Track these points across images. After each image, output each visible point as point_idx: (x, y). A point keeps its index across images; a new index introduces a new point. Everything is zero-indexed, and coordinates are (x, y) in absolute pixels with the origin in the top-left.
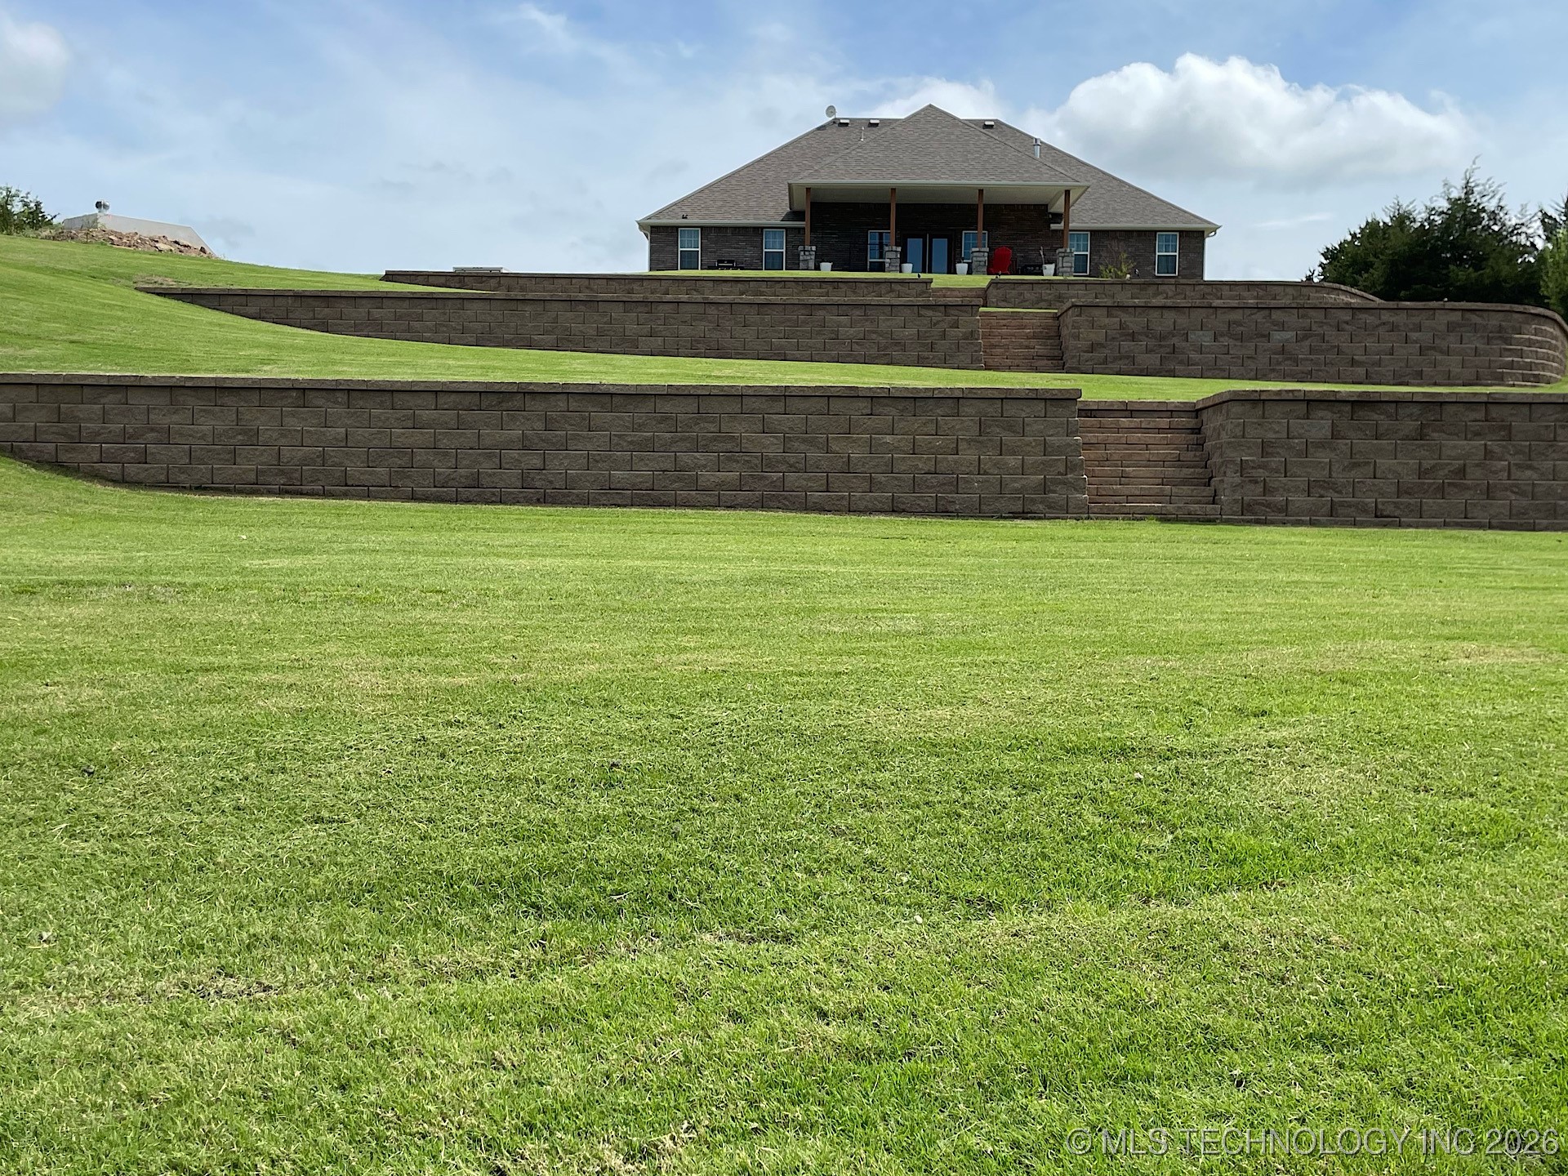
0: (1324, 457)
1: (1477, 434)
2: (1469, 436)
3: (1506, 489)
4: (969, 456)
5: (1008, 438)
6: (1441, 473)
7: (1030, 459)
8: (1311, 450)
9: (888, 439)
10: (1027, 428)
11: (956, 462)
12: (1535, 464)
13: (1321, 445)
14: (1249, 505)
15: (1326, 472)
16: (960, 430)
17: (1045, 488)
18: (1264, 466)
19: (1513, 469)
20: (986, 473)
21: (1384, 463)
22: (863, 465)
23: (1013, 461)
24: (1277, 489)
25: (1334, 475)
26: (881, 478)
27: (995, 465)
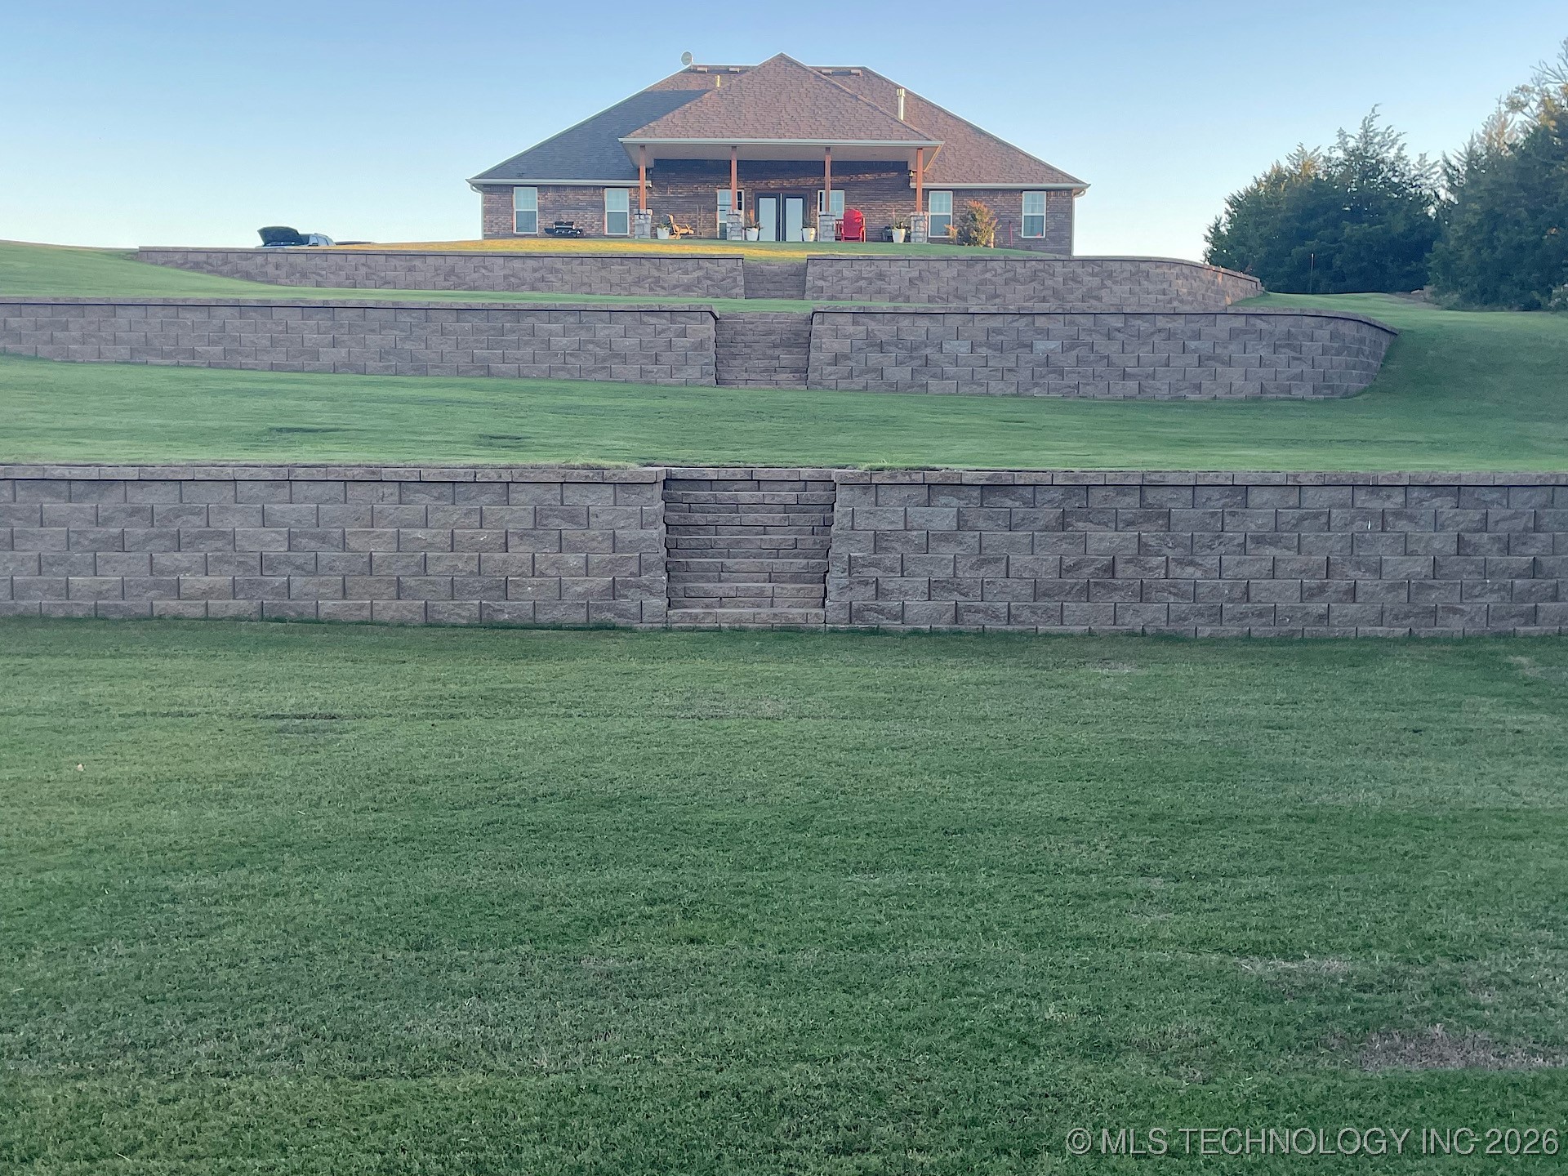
0: (948, 551)
1: (1130, 523)
2: (1121, 525)
3: (1164, 590)
4: (520, 552)
5: (571, 532)
6: (1087, 571)
7: (595, 558)
8: (932, 544)
9: (420, 533)
10: (593, 519)
11: (505, 562)
12: (1198, 560)
13: (945, 538)
14: (858, 610)
15: (950, 570)
16: (508, 521)
17: (613, 590)
18: (875, 564)
19: (1172, 565)
20: (542, 575)
21: (1020, 560)
22: (389, 567)
23: (573, 560)
24: (892, 592)
25: (960, 574)
26: (411, 582)
27: (553, 564)
